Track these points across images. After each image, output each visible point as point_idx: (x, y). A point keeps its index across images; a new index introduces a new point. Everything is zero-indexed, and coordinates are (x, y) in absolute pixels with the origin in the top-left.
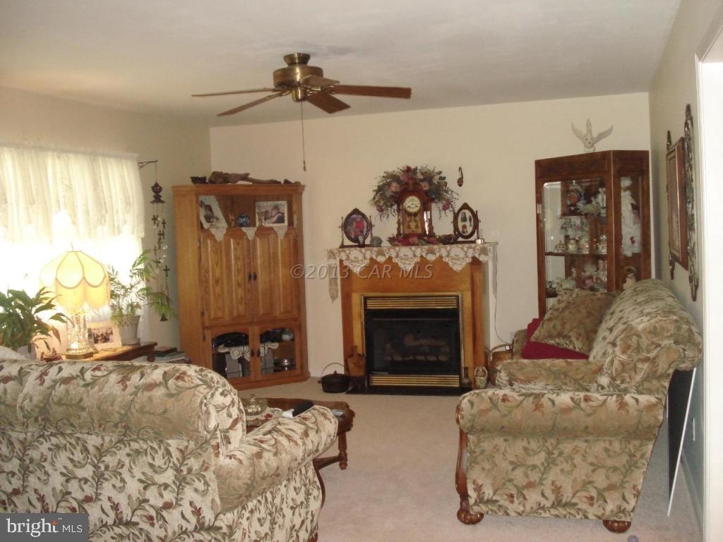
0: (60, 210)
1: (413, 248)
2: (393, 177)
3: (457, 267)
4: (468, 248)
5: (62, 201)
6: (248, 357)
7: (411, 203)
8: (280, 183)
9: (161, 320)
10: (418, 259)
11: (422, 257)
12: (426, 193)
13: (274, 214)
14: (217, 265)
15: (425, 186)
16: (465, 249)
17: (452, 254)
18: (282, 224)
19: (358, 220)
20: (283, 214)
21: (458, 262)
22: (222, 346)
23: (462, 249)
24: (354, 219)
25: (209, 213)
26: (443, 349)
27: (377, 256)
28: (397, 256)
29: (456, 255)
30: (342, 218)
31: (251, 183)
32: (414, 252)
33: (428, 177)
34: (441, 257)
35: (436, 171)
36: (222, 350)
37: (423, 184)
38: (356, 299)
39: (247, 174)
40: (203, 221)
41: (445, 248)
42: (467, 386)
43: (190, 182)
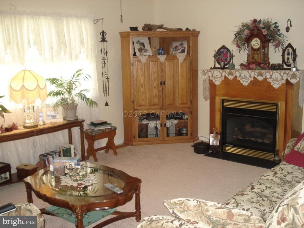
0: (30, 47)
1: (250, 72)
2: (246, 26)
3: (276, 86)
4: (284, 73)
5: (32, 42)
6: (159, 127)
7: (255, 42)
8: (190, 30)
9: (105, 105)
10: (252, 79)
11: (254, 77)
12: (265, 36)
13: (180, 48)
14: (142, 76)
15: (264, 32)
16: (282, 74)
17: (273, 77)
18: (183, 54)
19: (225, 52)
20: (185, 48)
21: (277, 82)
22: (145, 120)
23: (280, 74)
24: (222, 52)
25: (142, 47)
26: (268, 136)
27: (228, 75)
28: (240, 76)
29: (276, 78)
30: (215, 51)
31: (166, 30)
32: (250, 74)
33: (267, 26)
34: (266, 78)
35: (273, 22)
36: (145, 122)
37: (263, 30)
38: (218, 100)
39: (162, 25)
40: (137, 51)
41: (269, 73)
42: (277, 162)
43: (129, 30)
